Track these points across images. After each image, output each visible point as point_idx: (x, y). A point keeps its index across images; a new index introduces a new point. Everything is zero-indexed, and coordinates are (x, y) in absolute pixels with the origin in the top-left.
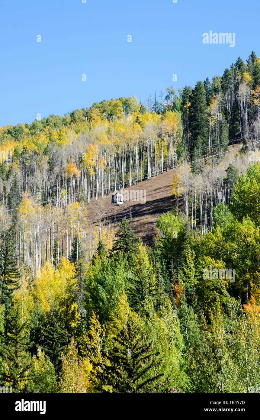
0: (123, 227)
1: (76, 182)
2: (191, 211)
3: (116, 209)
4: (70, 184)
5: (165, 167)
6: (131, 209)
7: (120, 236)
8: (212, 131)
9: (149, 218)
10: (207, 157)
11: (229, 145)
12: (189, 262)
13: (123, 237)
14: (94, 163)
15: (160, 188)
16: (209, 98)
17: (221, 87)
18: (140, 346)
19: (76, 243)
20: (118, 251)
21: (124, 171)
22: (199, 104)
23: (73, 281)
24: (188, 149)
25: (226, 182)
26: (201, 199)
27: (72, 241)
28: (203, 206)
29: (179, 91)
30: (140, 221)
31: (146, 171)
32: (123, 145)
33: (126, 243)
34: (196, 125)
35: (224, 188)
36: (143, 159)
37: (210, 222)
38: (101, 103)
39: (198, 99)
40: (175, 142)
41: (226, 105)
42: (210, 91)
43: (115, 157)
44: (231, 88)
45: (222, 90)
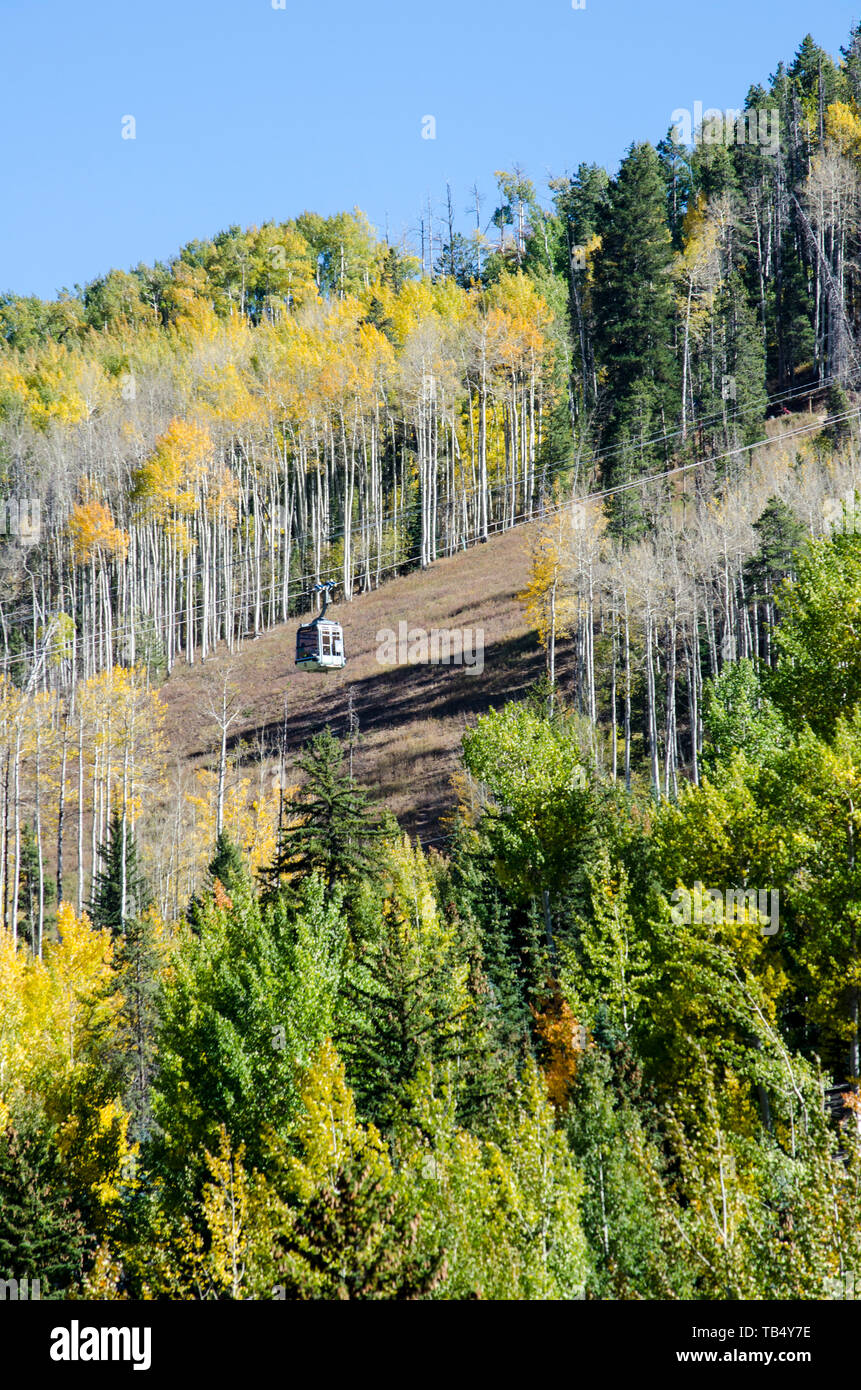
0: (317, 774)
1: (113, 582)
2: (610, 701)
3: (288, 697)
4: (88, 591)
5: (497, 513)
6: (352, 694)
7: (305, 809)
8: (695, 358)
9: (429, 734)
10: (672, 467)
11: (767, 416)
12: (606, 915)
13: (317, 814)
14: (191, 500)
15: (475, 606)
16: (681, 218)
17: (734, 163)
18: (392, 1270)
19: (117, 846)
20: (297, 873)
21: (320, 532)
22: (637, 241)
23: (105, 1007)
24: (596, 436)
25: (756, 573)
26: (650, 648)
27: (101, 836)
28: (658, 678)
29: (552, 188)
30: (392, 748)
31: (415, 532)
32: (315, 419)
33: (333, 839)
34: (626, 331)
35: (748, 602)
36: (399, 483)
37: (691, 747)
38: (220, 242)
39: (635, 220)
40: (537, 407)
41: (756, 245)
42: (683, 184)
43: (280, 475)
44: (777, 169)
45: (736, 181)
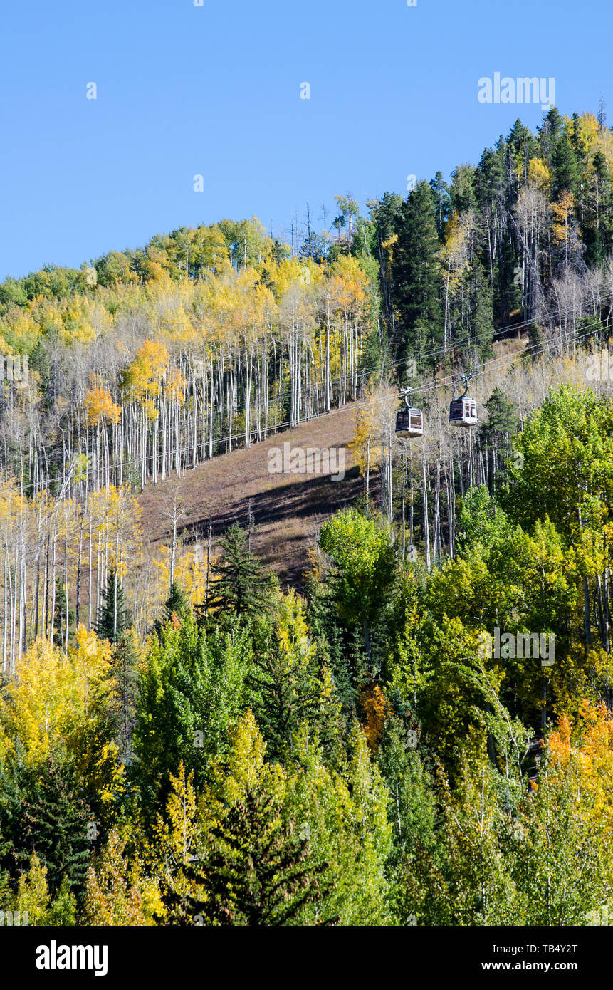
0: (230, 550)
1: (110, 436)
2: (401, 507)
3: (212, 503)
4: (95, 441)
5: (335, 396)
6: (251, 503)
7: (223, 570)
8: (452, 307)
9: (296, 526)
10: (439, 370)
11: (494, 341)
13: (230, 573)
14: (155, 388)
16: (444, 224)
17: (475, 193)
18: (278, 849)
19: (111, 590)
20: (218, 608)
21: (232, 405)
22: (418, 238)
23: (105, 686)
24: (393, 351)
25: (486, 433)
26: (425, 476)
27: (103, 584)
28: (429, 494)
29: (368, 206)
30: (273, 534)
31: (287, 406)
32: (230, 338)
33: (239, 589)
34: (412, 290)
35: (482, 450)
36: (278, 378)
37: (449, 534)
38: (174, 235)
39: (417, 225)
40: (359, 335)
41: (487, 241)
42: (446, 205)
43: (209, 373)
44: (499, 197)
45: (476, 204)
